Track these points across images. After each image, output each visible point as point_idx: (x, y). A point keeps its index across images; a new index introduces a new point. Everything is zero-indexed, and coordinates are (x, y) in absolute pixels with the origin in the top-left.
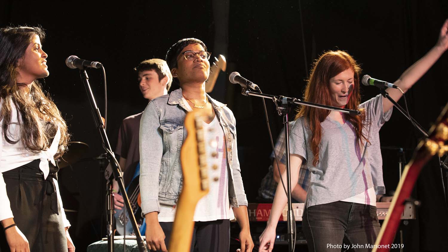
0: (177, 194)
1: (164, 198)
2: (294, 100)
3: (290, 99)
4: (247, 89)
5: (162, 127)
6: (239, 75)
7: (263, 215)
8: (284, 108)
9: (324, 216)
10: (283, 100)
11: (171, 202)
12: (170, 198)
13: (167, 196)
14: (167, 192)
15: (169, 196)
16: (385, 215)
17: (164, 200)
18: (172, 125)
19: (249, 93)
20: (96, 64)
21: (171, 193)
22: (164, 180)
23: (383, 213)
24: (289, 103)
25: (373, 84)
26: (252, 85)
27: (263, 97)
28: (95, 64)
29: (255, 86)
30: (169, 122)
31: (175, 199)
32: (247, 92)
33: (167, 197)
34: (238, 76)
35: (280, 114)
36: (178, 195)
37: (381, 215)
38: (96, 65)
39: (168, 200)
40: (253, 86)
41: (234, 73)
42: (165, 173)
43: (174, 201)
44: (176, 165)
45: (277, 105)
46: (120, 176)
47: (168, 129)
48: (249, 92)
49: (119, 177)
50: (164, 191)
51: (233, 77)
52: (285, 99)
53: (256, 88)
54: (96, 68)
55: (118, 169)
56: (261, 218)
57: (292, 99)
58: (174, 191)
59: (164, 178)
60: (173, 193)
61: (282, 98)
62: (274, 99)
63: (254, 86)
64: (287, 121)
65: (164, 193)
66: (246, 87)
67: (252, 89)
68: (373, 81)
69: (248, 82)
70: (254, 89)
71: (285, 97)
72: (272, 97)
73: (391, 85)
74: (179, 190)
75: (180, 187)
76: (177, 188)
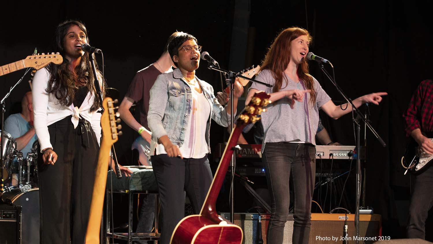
0: (178, 139)
2: (237, 74)
3: (234, 73)
5: (170, 91)
6: (208, 54)
7: (247, 153)
8: (231, 80)
9: (277, 154)
12: (173, 141)
14: (171, 137)
16: (343, 155)
18: (177, 91)
21: (174, 138)
23: (342, 154)
24: (233, 76)
25: (314, 59)
27: (220, 72)
30: (176, 89)
31: (177, 142)
32: (211, 66)
35: (227, 83)
37: (340, 155)
44: (178, 119)
45: (226, 77)
47: (175, 93)
48: (212, 67)
52: (231, 74)
53: (216, 64)
56: (246, 155)
57: (236, 74)
58: (176, 137)
60: (176, 138)
61: (230, 72)
62: (224, 73)
63: (215, 62)
64: (232, 89)
66: (210, 63)
68: (314, 57)
69: (212, 60)
70: (215, 65)
71: (232, 72)
72: (224, 71)
73: (325, 60)
74: (180, 136)
75: (181, 135)
76: (178, 134)
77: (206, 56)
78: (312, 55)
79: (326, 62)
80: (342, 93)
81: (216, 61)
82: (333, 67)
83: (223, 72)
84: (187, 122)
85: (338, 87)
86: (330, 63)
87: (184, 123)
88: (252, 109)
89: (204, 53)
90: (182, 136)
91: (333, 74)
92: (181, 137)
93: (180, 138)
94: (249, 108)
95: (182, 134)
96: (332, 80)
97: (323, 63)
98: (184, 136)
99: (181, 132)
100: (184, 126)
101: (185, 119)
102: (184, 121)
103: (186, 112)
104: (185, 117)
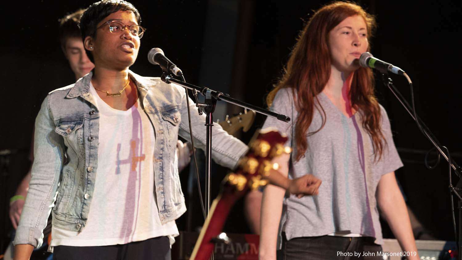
0: (79, 216)
1: (64, 221)
2: (219, 94)
3: (215, 92)
4: (168, 75)
5: (57, 130)
8: (207, 105)
10: (206, 94)
11: (71, 227)
12: (71, 222)
13: (67, 218)
14: (68, 213)
15: (70, 219)
17: (63, 224)
18: (69, 125)
19: (170, 80)
21: (72, 214)
22: (66, 196)
24: (212, 98)
25: (374, 67)
29: (177, 71)
30: (65, 121)
31: (77, 223)
33: (67, 220)
35: (200, 112)
36: (80, 218)
39: (68, 225)
40: (175, 70)
42: (69, 187)
43: (75, 226)
45: (197, 100)
47: (64, 132)
48: (169, 78)
50: (65, 212)
51: (153, 55)
52: (208, 93)
53: (178, 73)
57: (218, 93)
59: (66, 193)
60: (75, 215)
61: (205, 91)
62: (195, 92)
63: (177, 69)
65: (64, 214)
66: (167, 71)
67: (174, 74)
68: (373, 62)
69: (170, 64)
70: (176, 74)
71: (209, 91)
72: (194, 87)
73: (396, 69)
74: (82, 211)
75: (83, 208)
76: (79, 208)
77: (158, 56)
78: (370, 58)
79: (396, 72)
80: (429, 134)
81: (177, 67)
82: (410, 82)
83: (192, 89)
84: (93, 181)
85: (420, 122)
86: (406, 74)
87: (89, 185)
88: (253, 164)
89: (154, 50)
90: (84, 210)
91: (411, 96)
92: (83, 213)
93: (81, 215)
94: (246, 162)
95: (84, 206)
96: (408, 109)
97: (392, 74)
98: (89, 210)
99: (84, 203)
100: (88, 190)
101: (89, 175)
102: (88, 180)
103: (89, 163)
104: (88, 172)
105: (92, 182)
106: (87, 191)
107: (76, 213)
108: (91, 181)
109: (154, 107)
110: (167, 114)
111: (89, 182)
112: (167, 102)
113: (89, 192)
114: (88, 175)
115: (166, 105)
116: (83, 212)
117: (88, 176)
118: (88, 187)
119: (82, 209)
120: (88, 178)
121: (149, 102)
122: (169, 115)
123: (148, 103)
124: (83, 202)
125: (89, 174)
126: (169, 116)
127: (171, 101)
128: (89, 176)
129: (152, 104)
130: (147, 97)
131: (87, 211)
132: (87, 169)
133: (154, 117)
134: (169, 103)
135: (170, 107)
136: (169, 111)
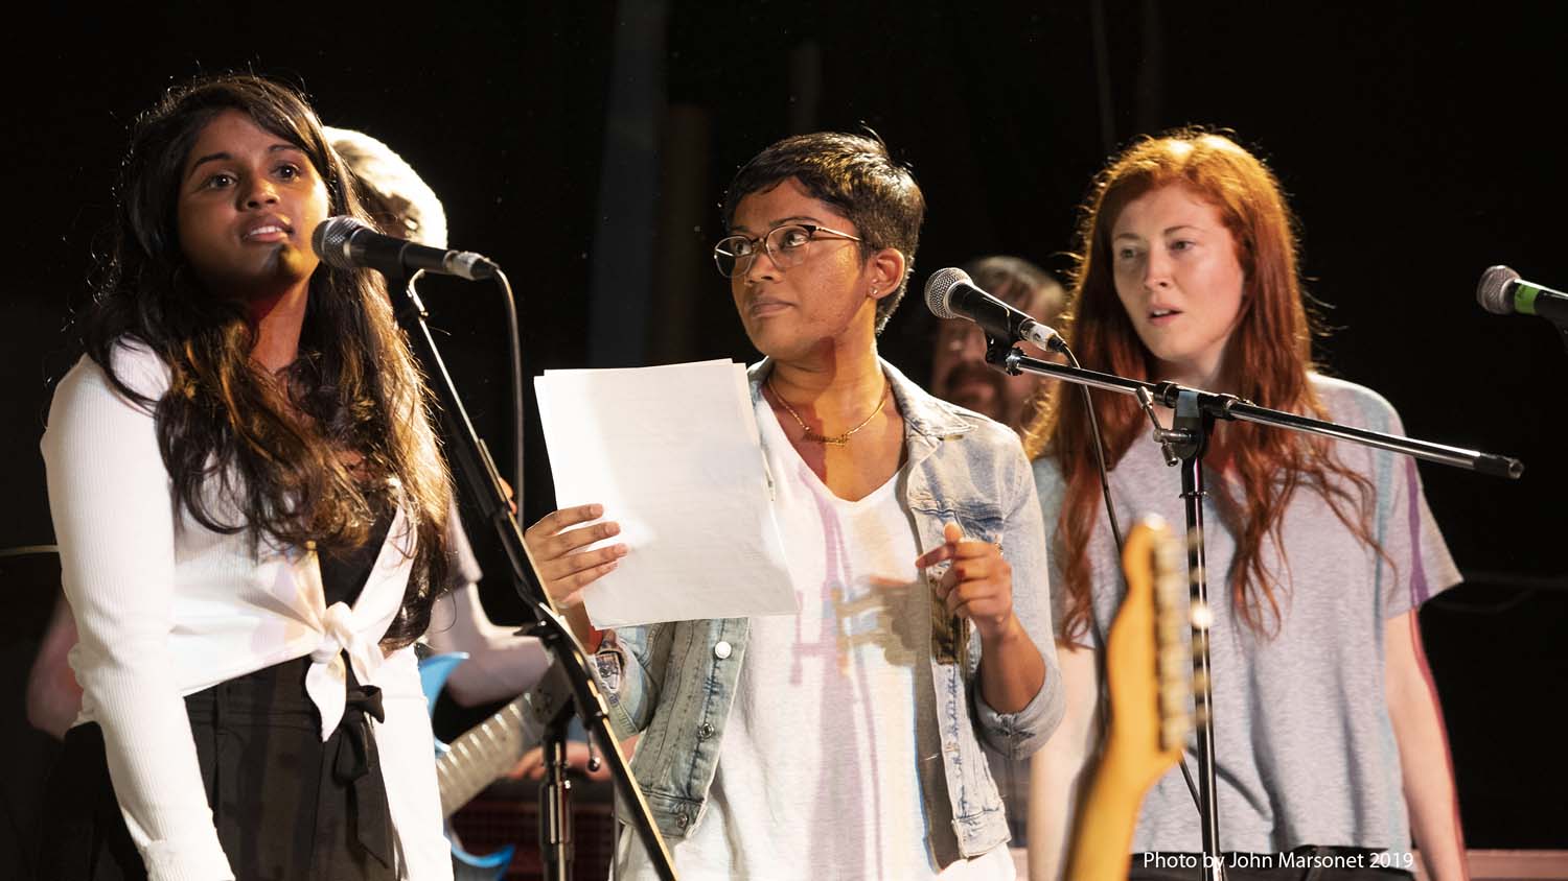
6: (968, 281)
8: (1184, 436)
10: (1179, 400)
12: (660, 809)
15: (659, 802)
19: (1021, 363)
20: (471, 261)
26: (1034, 330)
27: (1082, 386)
28: (466, 262)
29: (1048, 337)
31: (676, 811)
32: (1013, 358)
34: (963, 288)
36: (685, 798)
38: (469, 266)
40: (1037, 335)
41: (948, 275)
43: (673, 819)
46: (600, 709)
48: (1018, 358)
49: (599, 714)
50: (646, 780)
51: (946, 290)
52: (1187, 398)
53: (1053, 342)
54: (468, 281)
55: (591, 684)
58: (673, 781)
60: (673, 787)
63: (1044, 335)
64: (1196, 490)
68: (1532, 295)
74: (691, 775)
75: (694, 766)
76: (685, 767)
77: (966, 293)
78: (1515, 285)
84: (727, 687)
87: (714, 698)
90: (696, 772)
92: (695, 782)
93: (689, 787)
95: (699, 761)
99: (697, 751)
100: (711, 713)
101: (718, 668)
102: (713, 682)
103: (723, 629)
104: (716, 658)
105: (725, 689)
106: (708, 715)
107: (676, 782)
108: (722, 686)
109: (939, 498)
110: (975, 527)
111: (715, 689)
112: (981, 497)
113: (715, 717)
114: (715, 666)
115: (976, 501)
116: (695, 778)
117: (713, 673)
118: (712, 704)
119: (692, 770)
120: (713, 677)
121: (928, 479)
122: (981, 530)
123: (925, 484)
124: (695, 747)
125: (717, 665)
126: (981, 533)
127: (993, 496)
128: (717, 671)
129: (935, 488)
130: (925, 464)
131: (705, 774)
132: (714, 649)
133: (930, 524)
134: (987, 501)
135: (988, 508)
136: (984, 520)
